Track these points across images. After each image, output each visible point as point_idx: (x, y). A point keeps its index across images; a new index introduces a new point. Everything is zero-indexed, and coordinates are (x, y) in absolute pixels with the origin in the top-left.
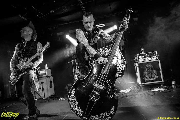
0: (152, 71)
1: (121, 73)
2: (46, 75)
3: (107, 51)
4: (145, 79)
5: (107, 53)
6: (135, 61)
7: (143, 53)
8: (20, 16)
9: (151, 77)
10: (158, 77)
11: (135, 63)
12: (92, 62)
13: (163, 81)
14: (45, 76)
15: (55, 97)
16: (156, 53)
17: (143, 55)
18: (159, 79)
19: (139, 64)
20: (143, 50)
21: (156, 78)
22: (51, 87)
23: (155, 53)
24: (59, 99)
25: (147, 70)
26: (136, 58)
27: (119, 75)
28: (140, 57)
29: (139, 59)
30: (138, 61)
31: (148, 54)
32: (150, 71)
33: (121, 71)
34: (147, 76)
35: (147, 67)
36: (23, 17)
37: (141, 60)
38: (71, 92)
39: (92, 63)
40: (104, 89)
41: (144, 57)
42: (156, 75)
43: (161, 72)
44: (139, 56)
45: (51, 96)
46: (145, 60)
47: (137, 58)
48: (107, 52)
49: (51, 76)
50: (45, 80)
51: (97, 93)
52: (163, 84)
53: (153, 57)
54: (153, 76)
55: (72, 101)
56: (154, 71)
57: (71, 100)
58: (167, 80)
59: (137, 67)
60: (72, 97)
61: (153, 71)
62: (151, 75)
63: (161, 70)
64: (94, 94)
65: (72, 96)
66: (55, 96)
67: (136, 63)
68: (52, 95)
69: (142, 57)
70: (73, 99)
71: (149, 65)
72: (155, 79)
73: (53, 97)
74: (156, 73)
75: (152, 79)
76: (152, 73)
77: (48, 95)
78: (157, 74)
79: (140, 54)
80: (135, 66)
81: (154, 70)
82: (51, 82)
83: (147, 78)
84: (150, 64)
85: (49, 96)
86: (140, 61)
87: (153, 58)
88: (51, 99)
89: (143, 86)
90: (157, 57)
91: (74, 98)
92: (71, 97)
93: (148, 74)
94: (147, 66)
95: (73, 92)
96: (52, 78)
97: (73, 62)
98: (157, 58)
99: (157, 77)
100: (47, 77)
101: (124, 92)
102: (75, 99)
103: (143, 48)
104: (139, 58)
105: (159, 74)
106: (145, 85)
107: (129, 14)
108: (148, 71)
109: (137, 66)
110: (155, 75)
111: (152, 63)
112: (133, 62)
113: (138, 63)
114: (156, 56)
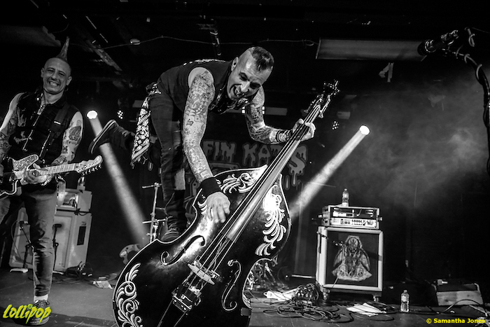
0: (358, 256)
1: (273, 247)
2: (73, 206)
3: (247, 181)
4: (338, 274)
5: (247, 187)
6: (320, 222)
7: (345, 205)
8: (45, 30)
9: (354, 272)
10: (370, 275)
11: (320, 228)
12: (202, 203)
13: (380, 288)
14: (70, 207)
15: (84, 274)
16: (378, 214)
17: (343, 210)
18: (372, 281)
19: (329, 232)
20: (346, 199)
21: (364, 277)
22: (80, 242)
23: (375, 212)
24: (94, 283)
25: (348, 252)
26: (326, 215)
27: (266, 253)
28: (335, 214)
29: (333, 219)
30: (328, 224)
31: (357, 211)
32: (354, 256)
33: (272, 241)
34: (343, 267)
35: (348, 244)
36: (52, 37)
37: (337, 223)
38: (128, 270)
39: (200, 205)
40: (214, 283)
41: (345, 215)
42: (367, 269)
43: (380, 263)
44: (332, 210)
45: (74, 269)
46: (347, 224)
47: (328, 216)
48: (246, 185)
49: (87, 213)
50: (70, 219)
51: (193, 289)
52: (379, 297)
53: (369, 221)
54: (358, 270)
55: (124, 297)
56: (364, 259)
57: (123, 292)
58: (392, 288)
59: (324, 240)
60: (126, 284)
61: (360, 257)
62: (355, 268)
63: (382, 259)
64: (185, 290)
65: (126, 282)
66: (83, 271)
67: (323, 228)
68: (77, 265)
69: (341, 215)
70: (129, 290)
71: (356, 241)
72: (361, 279)
73: (78, 272)
74: (367, 265)
75: (354, 279)
76: (357, 263)
77: (64, 264)
78: (370, 266)
79: (338, 206)
80: (319, 236)
81: (364, 256)
82: (82, 230)
83: (342, 272)
84: (358, 238)
85: (66, 268)
86: (333, 223)
87: (367, 225)
88: (69, 277)
89: (329, 291)
90: (378, 223)
91: (131, 289)
92: (124, 287)
93: (347, 262)
94: (349, 242)
95: (132, 273)
96: (87, 220)
97: (156, 189)
98: (378, 227)
99: (367, 275)
100: (77, 212)
101: (276, 298)
102: (134, 294)
103: (348, 191)
104: (332, 216)
105: (373, 269)
106: (333, 290)
107: (329, 96)
108: (348, 255)
109: (323, 236)
110: (365, 270)
111: (363, 236)
112: (316, 223)
113: (329, 228)
114: (374, 221)
